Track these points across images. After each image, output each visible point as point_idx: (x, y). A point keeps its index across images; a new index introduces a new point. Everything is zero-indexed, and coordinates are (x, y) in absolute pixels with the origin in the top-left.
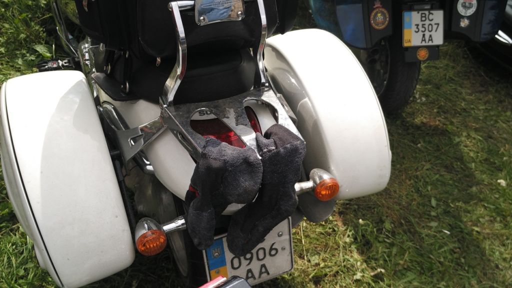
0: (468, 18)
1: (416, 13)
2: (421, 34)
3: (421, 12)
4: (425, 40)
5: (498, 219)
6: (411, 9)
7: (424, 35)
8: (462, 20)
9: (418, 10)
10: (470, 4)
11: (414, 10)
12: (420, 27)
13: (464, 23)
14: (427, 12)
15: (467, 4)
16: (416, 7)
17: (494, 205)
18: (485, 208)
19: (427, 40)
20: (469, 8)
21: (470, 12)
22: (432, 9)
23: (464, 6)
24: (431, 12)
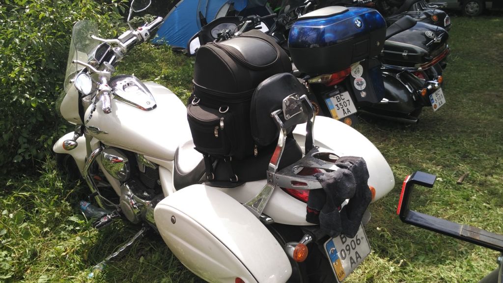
0: (364, 90)
1: (332, 98)
2: (341, 110)
3: (335, 97)
4: (346, 113)
5: (448, 208)
6: (329, 97)
7: (343, 110)
8: (361, 93)
9: (333, 96)
10: (361, 82)
11: (331, 97)
12: (339, 106)
13: (363, 94)
14: (339, 96)
15: (360, 83)
16: (331, 95)
17: (440, 201)
18: (437, 204)
19: (347, 112)
20: (362, 84)
21: (364, 86)
22: (341, 92)
23: (359, 85)
24: (341, 94)
